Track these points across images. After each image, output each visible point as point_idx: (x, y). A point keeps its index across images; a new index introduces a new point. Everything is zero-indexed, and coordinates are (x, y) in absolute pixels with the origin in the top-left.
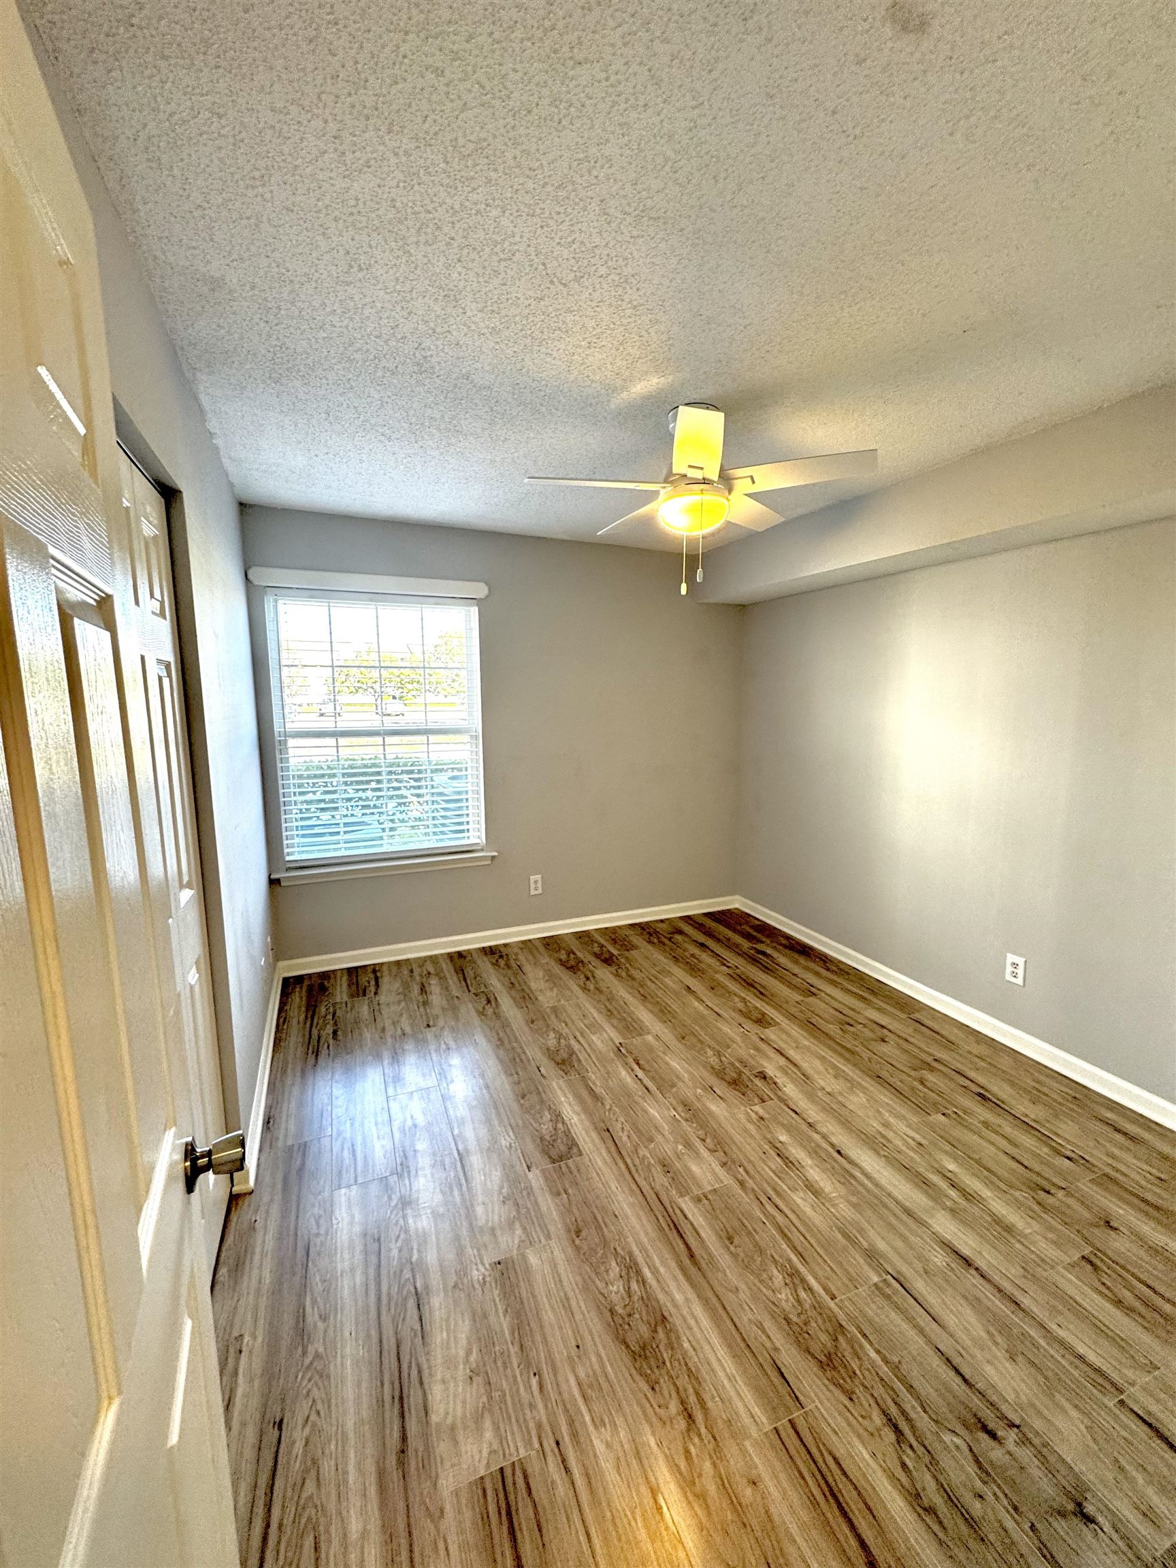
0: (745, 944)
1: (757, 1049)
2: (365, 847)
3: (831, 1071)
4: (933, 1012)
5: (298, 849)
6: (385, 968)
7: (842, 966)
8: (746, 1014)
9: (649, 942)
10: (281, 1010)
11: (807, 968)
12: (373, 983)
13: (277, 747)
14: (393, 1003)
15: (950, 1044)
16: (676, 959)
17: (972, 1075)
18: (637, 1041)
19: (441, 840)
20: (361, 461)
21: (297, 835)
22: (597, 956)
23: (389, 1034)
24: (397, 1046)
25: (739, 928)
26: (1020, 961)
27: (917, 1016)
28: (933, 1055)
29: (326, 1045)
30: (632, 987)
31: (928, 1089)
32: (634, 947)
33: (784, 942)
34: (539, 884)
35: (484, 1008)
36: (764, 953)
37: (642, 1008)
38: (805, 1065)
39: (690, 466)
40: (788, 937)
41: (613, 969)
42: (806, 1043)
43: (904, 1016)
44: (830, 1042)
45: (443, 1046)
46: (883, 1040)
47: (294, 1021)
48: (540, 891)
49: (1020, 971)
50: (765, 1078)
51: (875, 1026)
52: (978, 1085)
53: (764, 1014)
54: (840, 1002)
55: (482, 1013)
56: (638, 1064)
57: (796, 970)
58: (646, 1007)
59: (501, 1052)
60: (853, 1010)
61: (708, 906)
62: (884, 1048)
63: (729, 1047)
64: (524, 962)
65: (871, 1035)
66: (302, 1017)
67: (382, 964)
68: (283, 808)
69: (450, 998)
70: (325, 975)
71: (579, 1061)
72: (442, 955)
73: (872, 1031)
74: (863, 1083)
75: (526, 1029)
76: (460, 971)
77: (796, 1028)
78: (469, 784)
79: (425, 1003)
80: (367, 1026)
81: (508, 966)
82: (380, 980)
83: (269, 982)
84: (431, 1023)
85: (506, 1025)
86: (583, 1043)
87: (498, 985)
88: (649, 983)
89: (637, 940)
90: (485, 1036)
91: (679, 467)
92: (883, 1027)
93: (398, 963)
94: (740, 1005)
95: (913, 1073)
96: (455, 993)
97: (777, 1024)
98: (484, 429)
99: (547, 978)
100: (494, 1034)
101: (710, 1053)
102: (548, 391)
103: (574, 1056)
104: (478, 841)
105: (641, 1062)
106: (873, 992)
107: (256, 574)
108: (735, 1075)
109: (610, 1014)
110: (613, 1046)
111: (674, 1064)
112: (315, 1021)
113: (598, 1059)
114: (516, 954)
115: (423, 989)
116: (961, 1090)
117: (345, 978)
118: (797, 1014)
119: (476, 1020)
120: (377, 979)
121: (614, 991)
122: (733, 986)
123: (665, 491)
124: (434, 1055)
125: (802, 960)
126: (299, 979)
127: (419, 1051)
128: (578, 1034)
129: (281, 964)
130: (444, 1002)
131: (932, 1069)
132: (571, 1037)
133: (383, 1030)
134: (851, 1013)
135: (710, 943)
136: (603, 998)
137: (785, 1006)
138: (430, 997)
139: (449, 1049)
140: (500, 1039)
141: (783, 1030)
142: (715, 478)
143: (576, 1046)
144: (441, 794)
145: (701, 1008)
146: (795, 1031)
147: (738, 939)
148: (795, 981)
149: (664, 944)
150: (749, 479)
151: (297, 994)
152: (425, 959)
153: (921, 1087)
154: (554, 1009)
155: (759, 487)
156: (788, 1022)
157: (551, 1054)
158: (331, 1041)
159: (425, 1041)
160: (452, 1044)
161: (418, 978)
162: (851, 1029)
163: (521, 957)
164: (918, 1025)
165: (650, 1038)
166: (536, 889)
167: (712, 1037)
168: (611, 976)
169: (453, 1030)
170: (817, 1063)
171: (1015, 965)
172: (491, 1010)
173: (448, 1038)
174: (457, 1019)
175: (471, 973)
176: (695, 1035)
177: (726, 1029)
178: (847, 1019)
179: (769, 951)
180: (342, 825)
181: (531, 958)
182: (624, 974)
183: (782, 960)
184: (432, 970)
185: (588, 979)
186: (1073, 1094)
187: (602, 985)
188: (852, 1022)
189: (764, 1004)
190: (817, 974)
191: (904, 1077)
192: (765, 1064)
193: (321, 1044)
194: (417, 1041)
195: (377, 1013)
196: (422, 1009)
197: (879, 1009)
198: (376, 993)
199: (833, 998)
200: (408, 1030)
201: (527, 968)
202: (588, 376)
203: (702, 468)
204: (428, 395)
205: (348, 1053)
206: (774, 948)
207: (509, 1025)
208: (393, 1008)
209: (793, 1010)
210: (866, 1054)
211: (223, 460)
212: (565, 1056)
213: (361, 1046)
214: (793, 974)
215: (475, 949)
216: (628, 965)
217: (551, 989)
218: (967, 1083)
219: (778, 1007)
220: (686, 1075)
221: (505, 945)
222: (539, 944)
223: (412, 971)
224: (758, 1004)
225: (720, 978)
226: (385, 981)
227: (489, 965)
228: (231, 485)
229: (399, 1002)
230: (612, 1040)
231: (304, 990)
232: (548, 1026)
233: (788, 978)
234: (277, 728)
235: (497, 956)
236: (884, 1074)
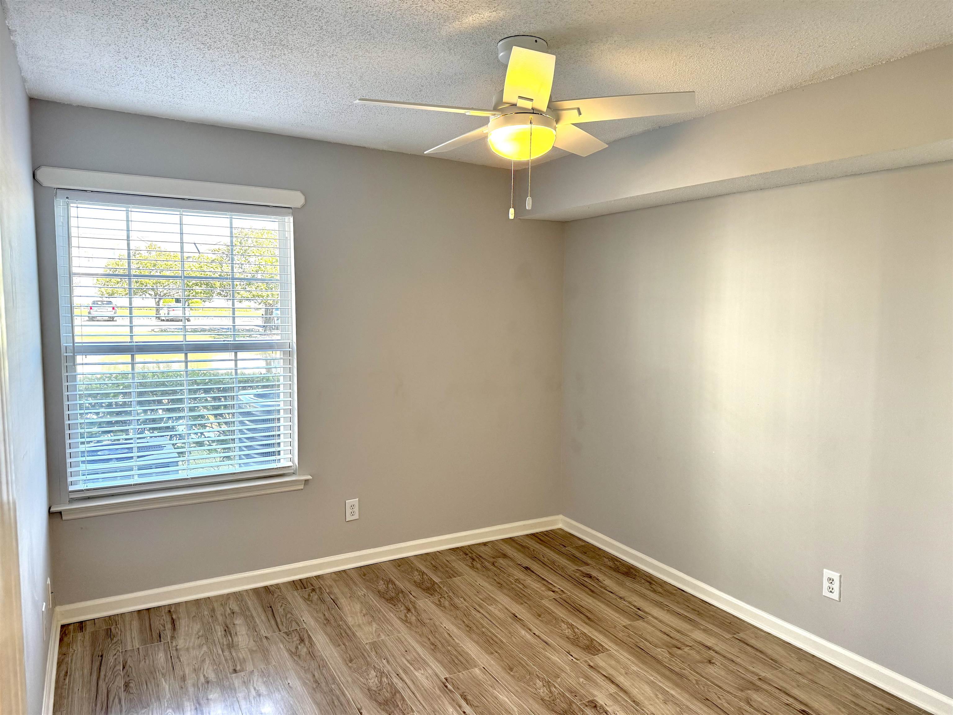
0: (571, 567)
1: (587, 678)
2: (158, 474)
3: (660, 696)
4: (756, 630)
5: (84, 478)
6: (182, 609)
7: (668, 587)
8: (575, 641)
9: (473, 567)
10: (60, 663)
11: (635, 591)
12: (169, 626)
13: (64, 364)
14: (194, 648)
15: (774, 664)
16: (500, 586)
17: (796, 692)
18: (463, 675)
19: (246, 464)
20: (175, 66)
21: (83, 462)
22: (418, 585)
23: (189, 682)
24: (200, 695)
25: (563, 549)
26: (835, 576)
27: (742, 635)
28: (757, 675)
29: (117, 700)
30: (456, 618)
31: (755, 709)
32: (456, 574)
33: (610, 564)
34: (356, 509)
35: (297, 648)
36: (590, 577)
37: (467, 639)
38: (634, 692)
39: (520, 97)
40: (614, 559)
41: (436, 598)
42: (635, 668)
43: (728, 636)
44: (659, 667)
45: (253, 692)
46: (710, 662)
47: (77, 675)
48: (356, 516)
49: (836, 586)
50: (595, 707)
51: (701, 647)
52: (801, 702)
53: (592, 640)
54: (668, 625)
55: (294, 654)
56: (466, 699)
57: (622, 592)
58: (472, 639)
59: (318, 696)
60: (678, 631)
61: (531, 526)
62: (711, 670)
63: (558, 676)
64: (340, 595)
65: (698, 657)
66: (86, 671)
67: (178, 605)
68: (67, 432)
69: (259, 639)
70: (111, 620)
71: (403, 699)
72: (247, 591)
73: (698, 652)
74: (692, 706)
75: (344, 669)
76: (270, 610)
77: (625, 654)
78: (282, 404)
79: (231, 646)
80: (164, 675)
81: (323, 601)
82: (177, 623)
83: (48, 630)
84: (238, 668)
85: (322, 665)
86: (407, 681)
87: (312, 622)
88: (474, 612)
89: (460, 566)
90: (300, 678)
91: (509, 96)
92: (709, 648)
93: (197, 601)
94: (568, 632)
95: (739, 694)
96: (264, 633)
97: (605, 650)
98: (310, 45)
99: (364, 612)
100: (309, 676)
101: (539, 683)
102: (380, 16)
103: (398, 695)
104: (290, 464)
105: (469, 697)
106: (699, 614)
107: (44, 174)
108: (564, 705)
109: (434, 648)
110: (439, 683)
111: (503, 698)
112: (102, 673)
113: (424, 698)
114: (330, 587)
115: (227, 631)
116: (784, 708)
117: (136, 624)
118: (625, 639)
119: (289, 663)
120: (173, 622)
121: (437, 623)
122: (560, 612)
123: (494, 119)
124: (243, 703)
125: (628, 582)
126: (81, 625)
127: (225, 700)
128: (401, 672)
129: (58, 609)
130: (252, 643)
131: (757, 689)
132: (393, 675)
133: (184, 678)
134: (678, 636)
135: (535, 566)
136: (425, 630)
137: (612, 630)
138: (235, 639)
139: (259, 695)
140: (316, 682)
141: (611, 656)
142: (544, 108)
143: (399, 685)
144: (249, 414)
145: (528, 637)
146: (624, 656)
147: (563, 561)
148: (622, 604)
149: (488, 569)
150: (576, 111)
151: (79, 643)
152: (228, 596)
153: (747, 708)
154: (375, 646)
155: (585, 118)
156: (616, 648)
157: (372, 694)
158: (123, 695)
159: (232, 689)
160: (263, 689)
161: (220, 618)
162: (679, 652)
163: (336, 590)
164: (741, 644)
165: (477, 671)
166: (352, 514)
167: (541, 667)
168: (433, 606)
169: (263, 674)
170: (647, 689)
171: (831, 580)
172: (305, 650)
173: (259, 684)
174: (268, 663)
175: (281, 610)
176: (523, 666)
177: (555, 658)
178: (674, 642)
179: (594, 573)
180: (135, 450)
181: (346, 590)
182: (447, 604)
183: (608, 582)
184: (236, 609)
185: (409, 610)
186: (887, 705)
187: (424, 616)
188: (679, 645)
189: (591, 629)
190: (643, 596)
191: (729, 697)
192: (596, 693)
193: (111, 699)
194: (223, 688)
195: (175, 660)
196: (227, 653)
197: (705, 631)
198: (173, 637)
199: (660, 621)
200: (212, 676)
201: (343, 601)
202: (421, 6)
203: (531, 100)
204: (256, 11)
205: (144, 707)
206: (600, 570)
207: (325, 666)
208: (193, 653)
209: (620, 635)
210: (693, 677)
211: (20, 56)
212: (388, 695)
213: (159, 699)
214: (621, 598)
215: (284, 584)
216: (451, 594)
217: (370, 624)
218: (791, 700)
219: (605, 632)
220: (515, 709)
221: (318, 577)
222: (354, 575)
223: (213, 610)
224: (586, 629)
225: (545, 602)
226: (183, 624)
227: (301, 601)
228: (24, 80)
229: (200, 646)
230: (436, 675)
231: (87, 637)
232: (368, 664)
233: (614, 602)
234: (65, 342)
235: (309, 590)
236: (713, 697)
